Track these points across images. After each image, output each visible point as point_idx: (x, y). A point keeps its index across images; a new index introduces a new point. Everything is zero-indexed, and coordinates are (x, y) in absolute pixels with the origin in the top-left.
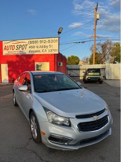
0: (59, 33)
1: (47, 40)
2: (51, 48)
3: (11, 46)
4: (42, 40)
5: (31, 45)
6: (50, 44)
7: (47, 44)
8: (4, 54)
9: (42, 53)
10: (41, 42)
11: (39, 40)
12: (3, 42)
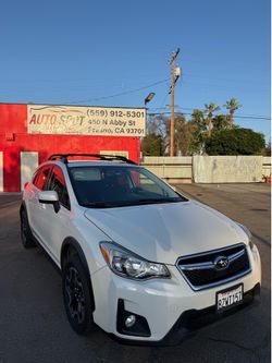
0: (147, 101)
1: (125, 111)
2: (133, 127)
3: (48, 116)
4: (115, 110)
5: (91, 118)
6: (131, 118)
7: (125, 119)
8: (30, 132)
9: (114, 134)
10: (113, 114)
11: (109, 110)
12: (29, 107)
